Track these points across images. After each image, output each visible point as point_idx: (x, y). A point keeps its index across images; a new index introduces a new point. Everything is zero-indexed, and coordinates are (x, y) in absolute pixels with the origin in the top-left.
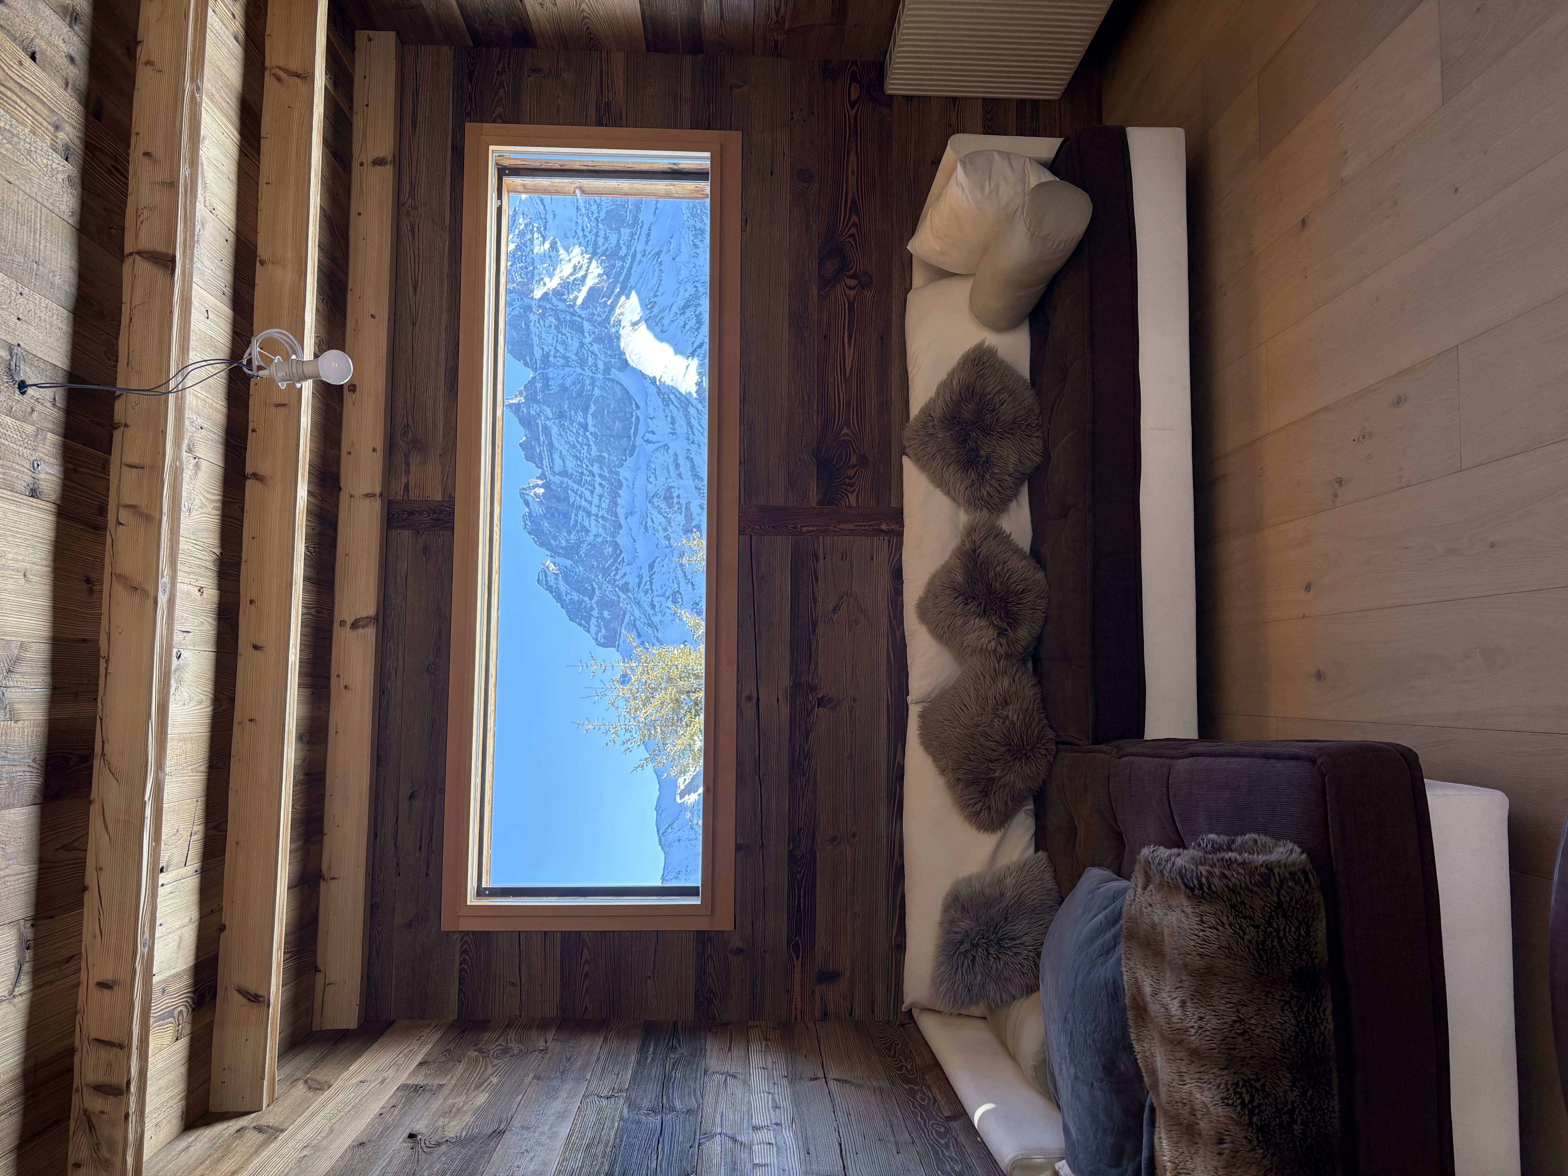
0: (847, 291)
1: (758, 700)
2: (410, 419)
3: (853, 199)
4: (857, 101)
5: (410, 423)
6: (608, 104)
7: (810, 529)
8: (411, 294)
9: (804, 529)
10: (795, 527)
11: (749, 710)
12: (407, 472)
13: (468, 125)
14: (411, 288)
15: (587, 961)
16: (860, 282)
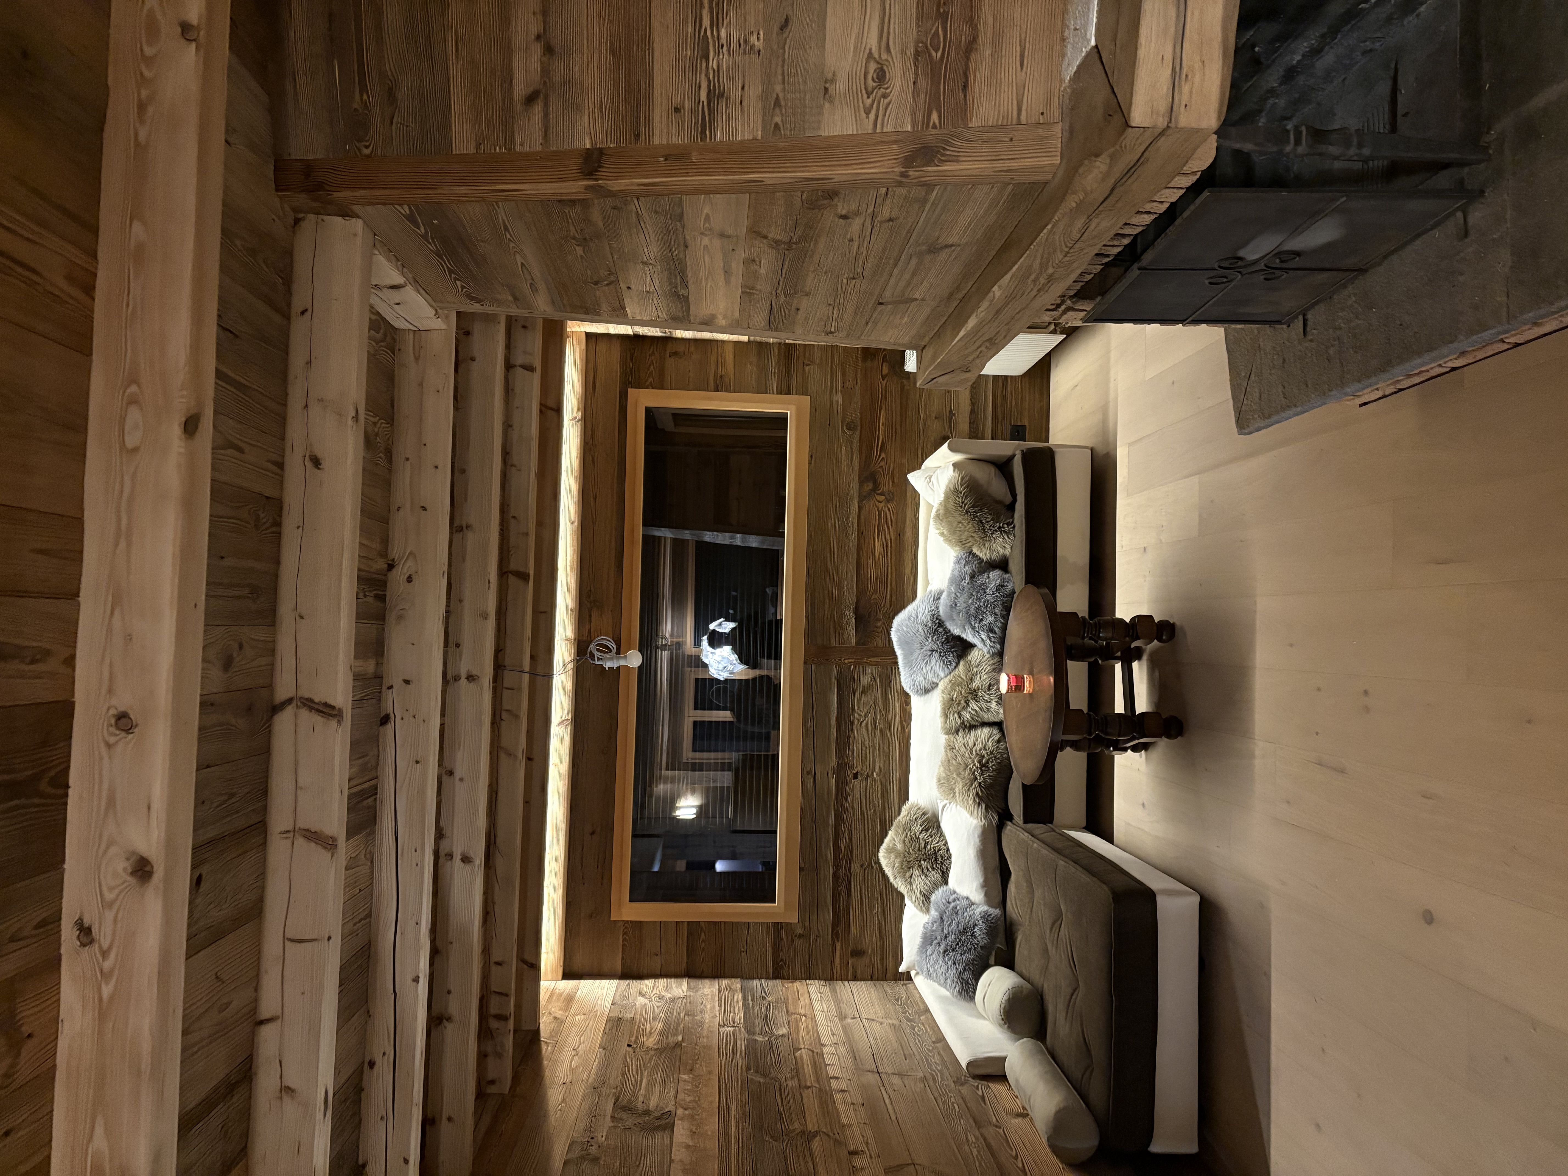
0: (877, 503)
1: (815, 774)
2: (592, 586)
3: (883, 442)
4: (886, 376)
5: (592, 589)
6: (721, 376)
7: (850, 660)
8: (592, 503)
9: (846, 661)
10: (840, 660)
11: (810, 780)
12: (590, 622)
13: (629, 390)
14: (592, 499)
15: (703, 941)
16: (886, 498)
